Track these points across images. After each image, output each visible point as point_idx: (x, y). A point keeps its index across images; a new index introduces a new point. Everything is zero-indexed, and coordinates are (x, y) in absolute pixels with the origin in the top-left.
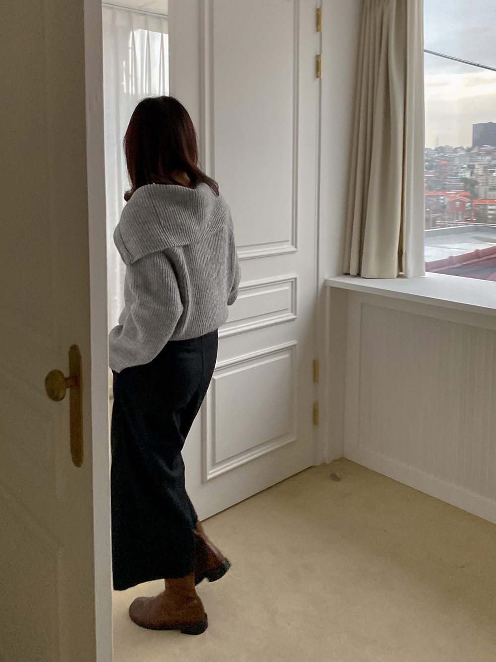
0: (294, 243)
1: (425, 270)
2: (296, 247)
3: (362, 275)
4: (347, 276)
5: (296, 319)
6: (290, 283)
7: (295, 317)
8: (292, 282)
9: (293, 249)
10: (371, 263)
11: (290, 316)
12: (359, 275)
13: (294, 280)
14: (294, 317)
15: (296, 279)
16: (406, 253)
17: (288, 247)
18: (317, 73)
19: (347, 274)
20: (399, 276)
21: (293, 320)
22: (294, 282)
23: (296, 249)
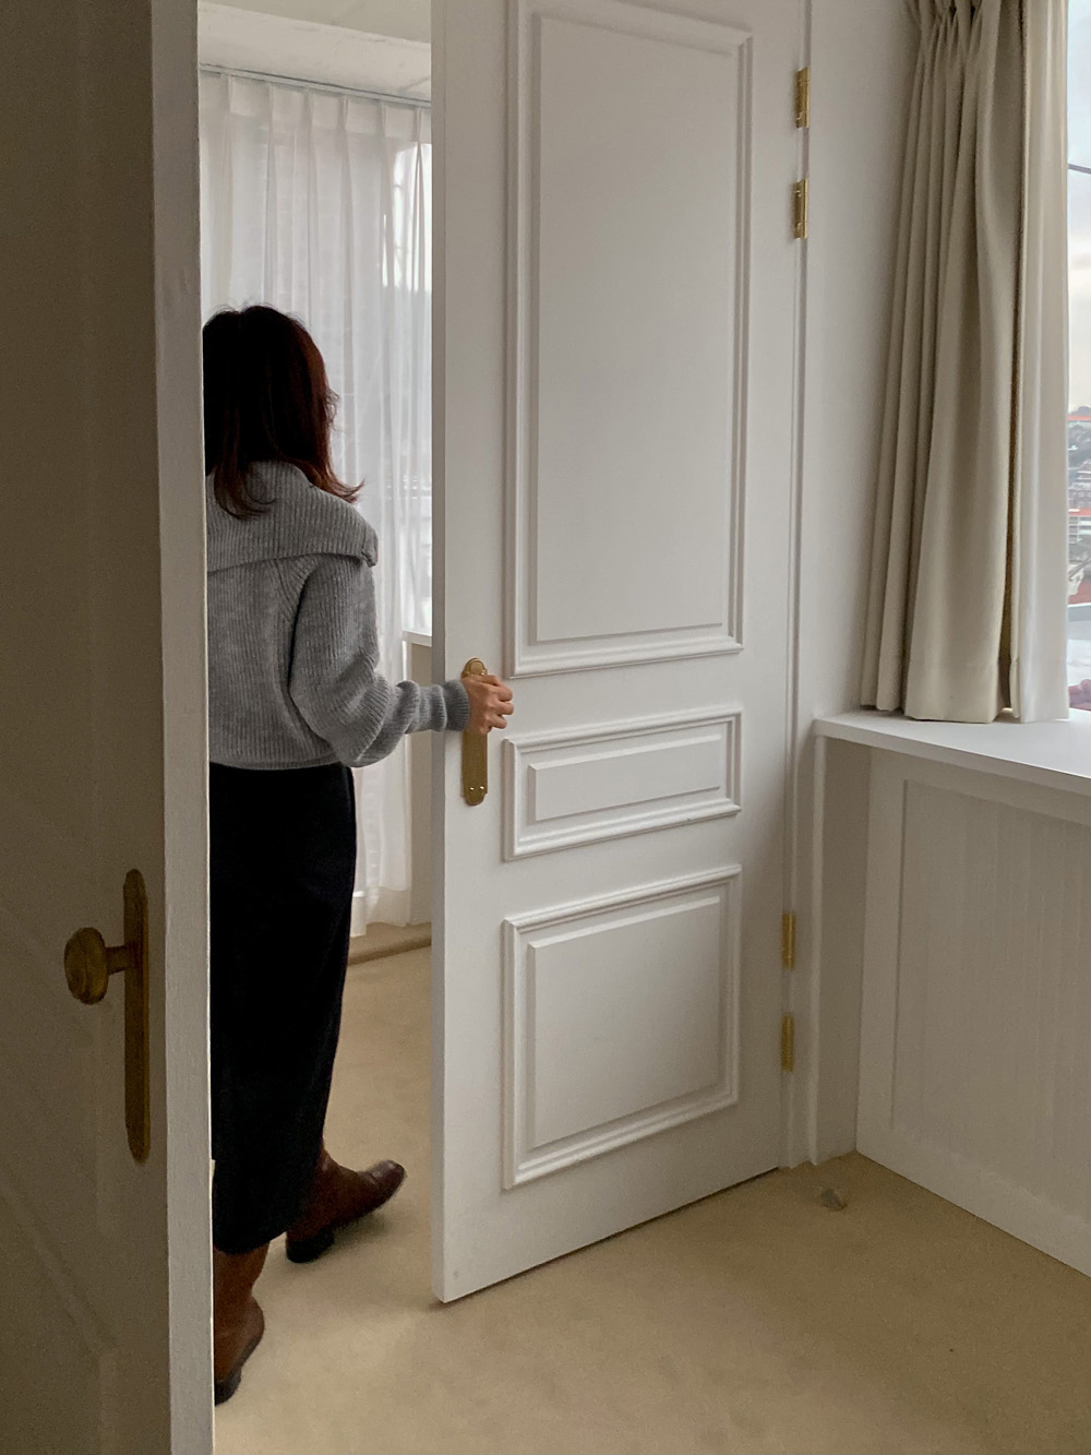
0: (736, 630)
1: (1067, 704)
2: (739, 640)
3: (908, 711)
4: (869, 712)
5: (739, 814)
6: (725, 726)
7: (734, 807)
8: (730, 723)
9: (732, 644)
10: (930, 683)
11: (721, 804)
12: (899, 711)
13: (733, 719)
14: (732, 807)
15: (738, 716)
16: (1018, 660)
17: (721, 640)
18: (796, 226)
19: (871, 708)
20: (1001, 717)
21: (731, 815)
22: (733, 724)
23: (739, 645)
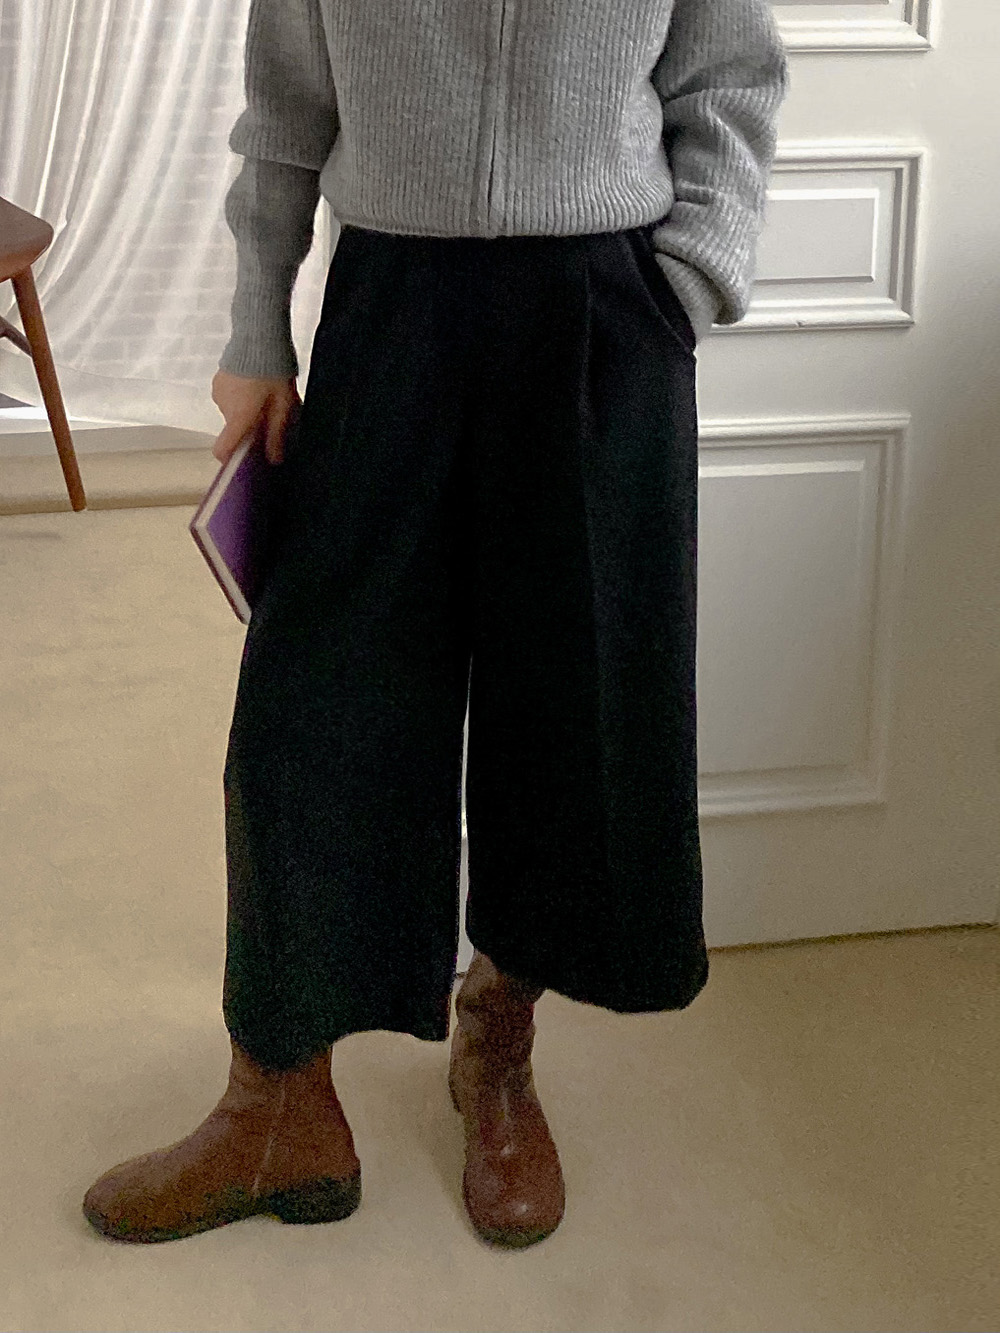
0: (917, 13)
2: (922, 30)
5: (908, 329)
6: (890, 178)
7: (901, 316)
8: (898, 172)
9: (911, 36)
13: (904, 165)
14: (899, 315)
15: (914, 161)
17: (894, 27)
21: (902, 327)
22: (904, 175)
23: (920, 40)
